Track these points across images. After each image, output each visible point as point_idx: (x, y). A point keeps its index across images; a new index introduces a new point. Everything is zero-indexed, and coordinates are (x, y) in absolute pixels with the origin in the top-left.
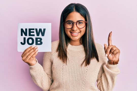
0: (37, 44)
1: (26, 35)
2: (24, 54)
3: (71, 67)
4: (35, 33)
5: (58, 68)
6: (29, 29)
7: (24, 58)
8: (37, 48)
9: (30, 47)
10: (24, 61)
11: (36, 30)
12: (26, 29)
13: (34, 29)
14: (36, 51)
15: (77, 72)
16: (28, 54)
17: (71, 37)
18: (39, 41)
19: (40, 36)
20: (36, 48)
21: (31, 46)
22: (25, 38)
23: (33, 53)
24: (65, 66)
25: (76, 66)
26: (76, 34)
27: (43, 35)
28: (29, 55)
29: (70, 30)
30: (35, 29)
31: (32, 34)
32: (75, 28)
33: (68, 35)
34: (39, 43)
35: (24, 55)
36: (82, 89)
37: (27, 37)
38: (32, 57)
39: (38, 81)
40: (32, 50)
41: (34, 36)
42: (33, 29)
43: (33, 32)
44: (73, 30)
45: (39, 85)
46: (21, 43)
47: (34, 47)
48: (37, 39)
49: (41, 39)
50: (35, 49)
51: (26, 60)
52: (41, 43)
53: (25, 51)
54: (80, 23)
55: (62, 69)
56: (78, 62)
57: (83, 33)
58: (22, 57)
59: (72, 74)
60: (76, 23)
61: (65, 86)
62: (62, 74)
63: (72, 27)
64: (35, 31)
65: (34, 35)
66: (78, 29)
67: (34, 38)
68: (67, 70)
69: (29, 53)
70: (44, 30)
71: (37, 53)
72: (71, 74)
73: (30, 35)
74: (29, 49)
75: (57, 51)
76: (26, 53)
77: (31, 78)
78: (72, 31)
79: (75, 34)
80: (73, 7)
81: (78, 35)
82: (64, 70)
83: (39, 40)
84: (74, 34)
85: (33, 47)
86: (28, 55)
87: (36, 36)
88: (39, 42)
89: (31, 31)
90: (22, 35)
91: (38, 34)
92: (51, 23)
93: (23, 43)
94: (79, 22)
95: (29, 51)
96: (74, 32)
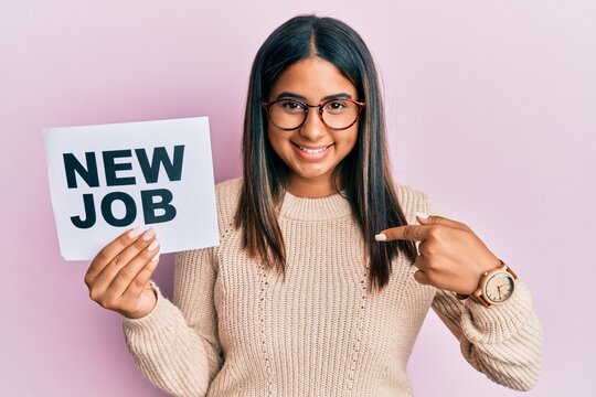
0: (150, 218)
1: (93, 181)
2: (94, 272)
3: (297, 292)
4: (136, 171)
5: (241, 296)
6: (104, 153)
7: (101, 289)
8: (153, 239)
9: (120, 238)
10: (99, 302)
11: (141, 154)
12: (91, 157)
13: (130, 151)
14: (149, 254)
15: (324, 313)
16: (113, 273)
17: (298, 166)
18: (158, 206)
19: (163, 181)
20: (146, 238)
21: (125, 234)
22: (88, 199)
23: (139, 264)
24: (271, 289)
25: (317, 285)
26: (317, 151)
27: (175, 174)
28: (121, 273)
29: (290, 134)
30: (134, 153)
31: (120, 174)
32: (315, 129)
33: (279, 153)
34: (159, 212)
35: (95, 274)
36: (347, 380)
37: (100, 193)
38: (138, 284)
39: (169, 374)
40: (134, 252)
41: (134, 183)
42: (127, 153)
43: (128, 167)
44: (307, 139)
45: (170, 387)
46: (76, 221)
47: (141, 236)
48: (147, 195)
49: (167, 195)
50: (144, 245)
51: (110, 298)
52: (171, 214)
53: (101, 255)
54: (334, 107)
55: (258, 300)
56: (324, 269)
57: (345, 149)
58: (90, 286)
59: (303, 322)
60: (321, 109)
61: (274, 373)
62: (258, 322)
63: (302, 125)
64: (134, 160)
65: (131, 181)
66: (324, 133)
67: (134, 192)
68: (282, 303)
69: (121, 266)
70: (179, 150)
71: (156, 259)
72: (296, 318)
73: (112, 180)
74: (119, 248)
75: (237, 226)
76: (103, 264)
77: (136, 366)
78: (300, 139)
79: (311, 153)
80: (309, 39)
81: (325, 157)
82: (269, 304)
83: (157, 199)
84: (310, 151)
85: (133, 236)
86: (117, 276)
87: (142, 184)
88: (160, 208)
89: (117, 161)
90: (72, 184)
91: (151, 176)
92: (207, 118)
93: (83, 218)
94: (333, 102)
95: (118, 258)
96: (309, 144)
